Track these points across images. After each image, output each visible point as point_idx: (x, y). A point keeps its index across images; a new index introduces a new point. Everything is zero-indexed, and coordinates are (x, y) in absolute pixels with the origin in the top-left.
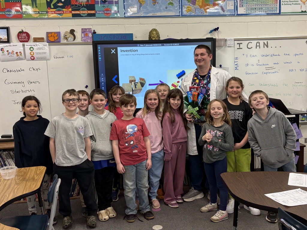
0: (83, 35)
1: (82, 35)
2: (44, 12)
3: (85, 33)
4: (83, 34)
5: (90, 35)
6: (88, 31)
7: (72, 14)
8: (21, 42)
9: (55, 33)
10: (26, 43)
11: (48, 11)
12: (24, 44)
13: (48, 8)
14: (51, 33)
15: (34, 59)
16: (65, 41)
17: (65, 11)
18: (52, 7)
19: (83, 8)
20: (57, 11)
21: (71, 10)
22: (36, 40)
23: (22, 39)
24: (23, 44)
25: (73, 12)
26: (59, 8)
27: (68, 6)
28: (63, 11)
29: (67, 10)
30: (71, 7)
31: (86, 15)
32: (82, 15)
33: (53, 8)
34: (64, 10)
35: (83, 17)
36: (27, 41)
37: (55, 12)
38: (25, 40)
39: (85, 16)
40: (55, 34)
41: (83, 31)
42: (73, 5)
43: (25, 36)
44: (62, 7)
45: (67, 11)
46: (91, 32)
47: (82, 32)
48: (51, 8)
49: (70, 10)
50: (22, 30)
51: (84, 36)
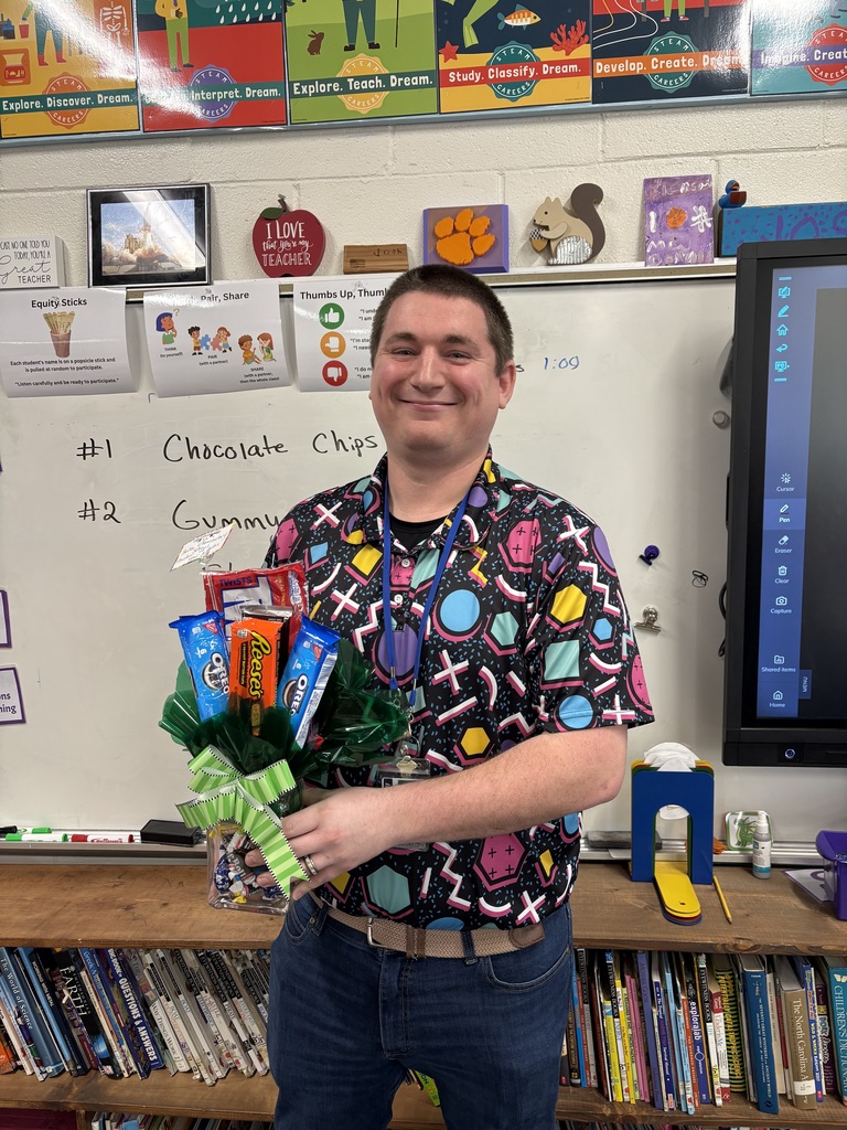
0: (653, 222)
1: (645, 219)
2: (419, 74)
3: (669, 207)
4: (653, 215)
5: (702, 219)
6: (689, 194)
7: (596, 82)
8: (272, 272)
9: (477, 212)
10: (299, 283)
11: (443, 66)
12: (290, 287)
13: (440, 46)
14: (454, 213)
15: (341, 381)
16: (538, 267)
17: (550, 63)
18: (470, 38)
19: (671, 37)
20: (495, 64)
21: (588, 54)
22: (359, 260)
23: (279, 260)
24: (282, 287)
25: (602, 68)
26: (512, 46)
27: (568, 29)
28: (538, 65)
29: (561, 55)
30: (587, 32)
31: (683, 82)
32: (658, 83)
33: (473, 50)
34: (544, 54)
35: (662, 94)
36: (308, 271)
37: (483, 70)
38: (295, 260)
39: (680, 93)
40: (475, 217)
41: (655, 195)
42: (602, 20)
43: (297, 239)
44: (535, 37)
45: (561, 63)
46: (703, 197)
47: (649, 204)
48: (463, 50)
49: (584, 51)
50: (282, 201)
51: (661, 227)
